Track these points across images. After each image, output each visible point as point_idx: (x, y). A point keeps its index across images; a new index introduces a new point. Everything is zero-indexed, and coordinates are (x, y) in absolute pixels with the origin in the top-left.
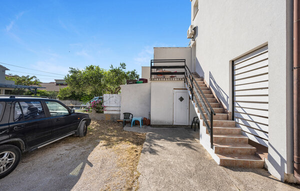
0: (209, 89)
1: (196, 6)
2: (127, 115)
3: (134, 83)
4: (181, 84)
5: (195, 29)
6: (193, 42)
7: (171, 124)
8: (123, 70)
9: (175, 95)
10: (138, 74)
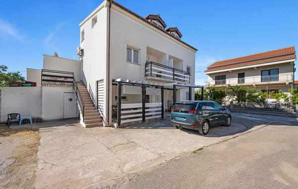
0: (89, 94)
1: (83, 33)
2: (13, 115)
3: (19, 86)
4: (70, 89)
5: (82, 50)
6: (81, 59)
7: (62, 118)
8: (4, 72)
9: (65, 97)
10: (22, 76)
